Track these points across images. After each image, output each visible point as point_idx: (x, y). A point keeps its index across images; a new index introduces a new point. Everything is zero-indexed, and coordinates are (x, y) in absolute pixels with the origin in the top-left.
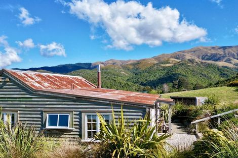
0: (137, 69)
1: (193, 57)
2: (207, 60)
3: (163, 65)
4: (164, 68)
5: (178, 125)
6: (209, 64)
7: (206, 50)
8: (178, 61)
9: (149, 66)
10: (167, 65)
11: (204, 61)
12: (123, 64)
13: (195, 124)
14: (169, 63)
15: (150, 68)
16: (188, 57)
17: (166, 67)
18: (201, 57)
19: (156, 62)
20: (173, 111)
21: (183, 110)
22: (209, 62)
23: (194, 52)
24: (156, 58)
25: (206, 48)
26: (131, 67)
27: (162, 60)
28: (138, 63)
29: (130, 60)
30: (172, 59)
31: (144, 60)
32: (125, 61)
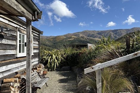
0: (55, 41)
1: (83, 36)
2: (90, 37)
3: (69, 39)
4: (69, 41)
5: (64, 75)
6: (91, 39)
7: (89, 32)
8: (76, 37)
9: (61, 40)
10: (71, 39)
11: (88, 38)
12: (47, 38)
13: (93, 74)
14: (72, 38)
15: (62, 40)
16: (81, 35)
17: (70, 40)
18: (87, 36)
19: (65, 38)
20: (62, 56)
21: (73, 55)
22: (91, 38)
23: (84, 33)
24: (65, 36)
25: (90, 31)
26: (52, 40)
27: (68, 36)
28: (56, 38)
29: (51, 36)
30: (73, 36)
31: (59, 36)
32: (48, 37)
